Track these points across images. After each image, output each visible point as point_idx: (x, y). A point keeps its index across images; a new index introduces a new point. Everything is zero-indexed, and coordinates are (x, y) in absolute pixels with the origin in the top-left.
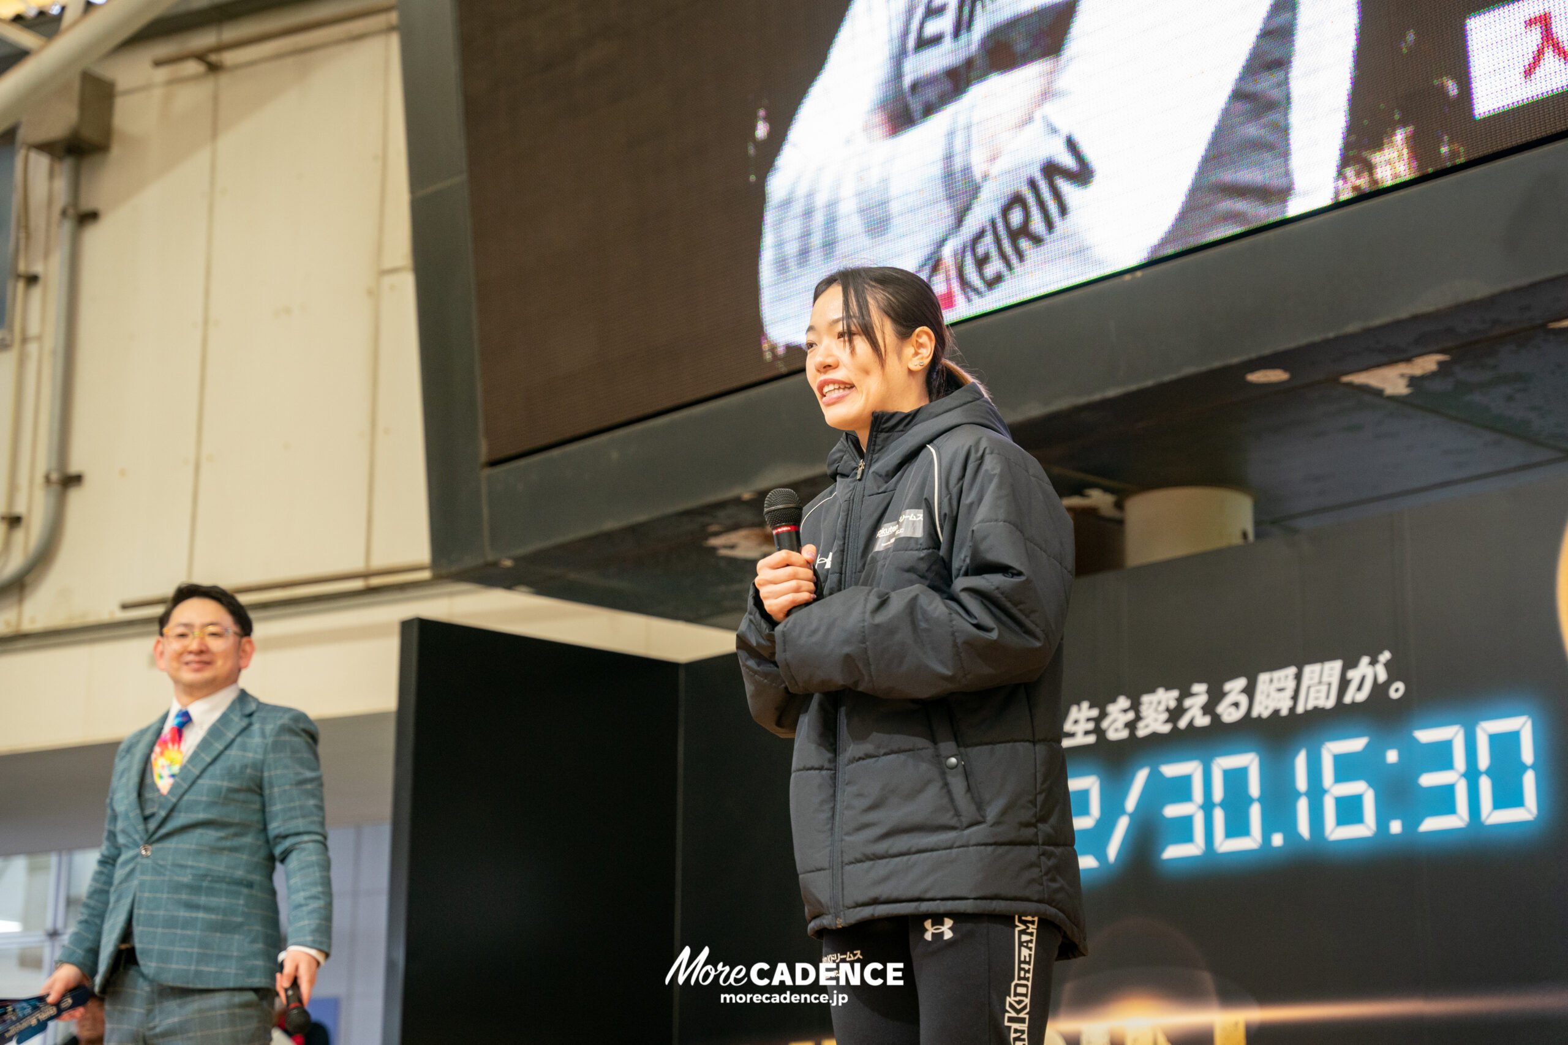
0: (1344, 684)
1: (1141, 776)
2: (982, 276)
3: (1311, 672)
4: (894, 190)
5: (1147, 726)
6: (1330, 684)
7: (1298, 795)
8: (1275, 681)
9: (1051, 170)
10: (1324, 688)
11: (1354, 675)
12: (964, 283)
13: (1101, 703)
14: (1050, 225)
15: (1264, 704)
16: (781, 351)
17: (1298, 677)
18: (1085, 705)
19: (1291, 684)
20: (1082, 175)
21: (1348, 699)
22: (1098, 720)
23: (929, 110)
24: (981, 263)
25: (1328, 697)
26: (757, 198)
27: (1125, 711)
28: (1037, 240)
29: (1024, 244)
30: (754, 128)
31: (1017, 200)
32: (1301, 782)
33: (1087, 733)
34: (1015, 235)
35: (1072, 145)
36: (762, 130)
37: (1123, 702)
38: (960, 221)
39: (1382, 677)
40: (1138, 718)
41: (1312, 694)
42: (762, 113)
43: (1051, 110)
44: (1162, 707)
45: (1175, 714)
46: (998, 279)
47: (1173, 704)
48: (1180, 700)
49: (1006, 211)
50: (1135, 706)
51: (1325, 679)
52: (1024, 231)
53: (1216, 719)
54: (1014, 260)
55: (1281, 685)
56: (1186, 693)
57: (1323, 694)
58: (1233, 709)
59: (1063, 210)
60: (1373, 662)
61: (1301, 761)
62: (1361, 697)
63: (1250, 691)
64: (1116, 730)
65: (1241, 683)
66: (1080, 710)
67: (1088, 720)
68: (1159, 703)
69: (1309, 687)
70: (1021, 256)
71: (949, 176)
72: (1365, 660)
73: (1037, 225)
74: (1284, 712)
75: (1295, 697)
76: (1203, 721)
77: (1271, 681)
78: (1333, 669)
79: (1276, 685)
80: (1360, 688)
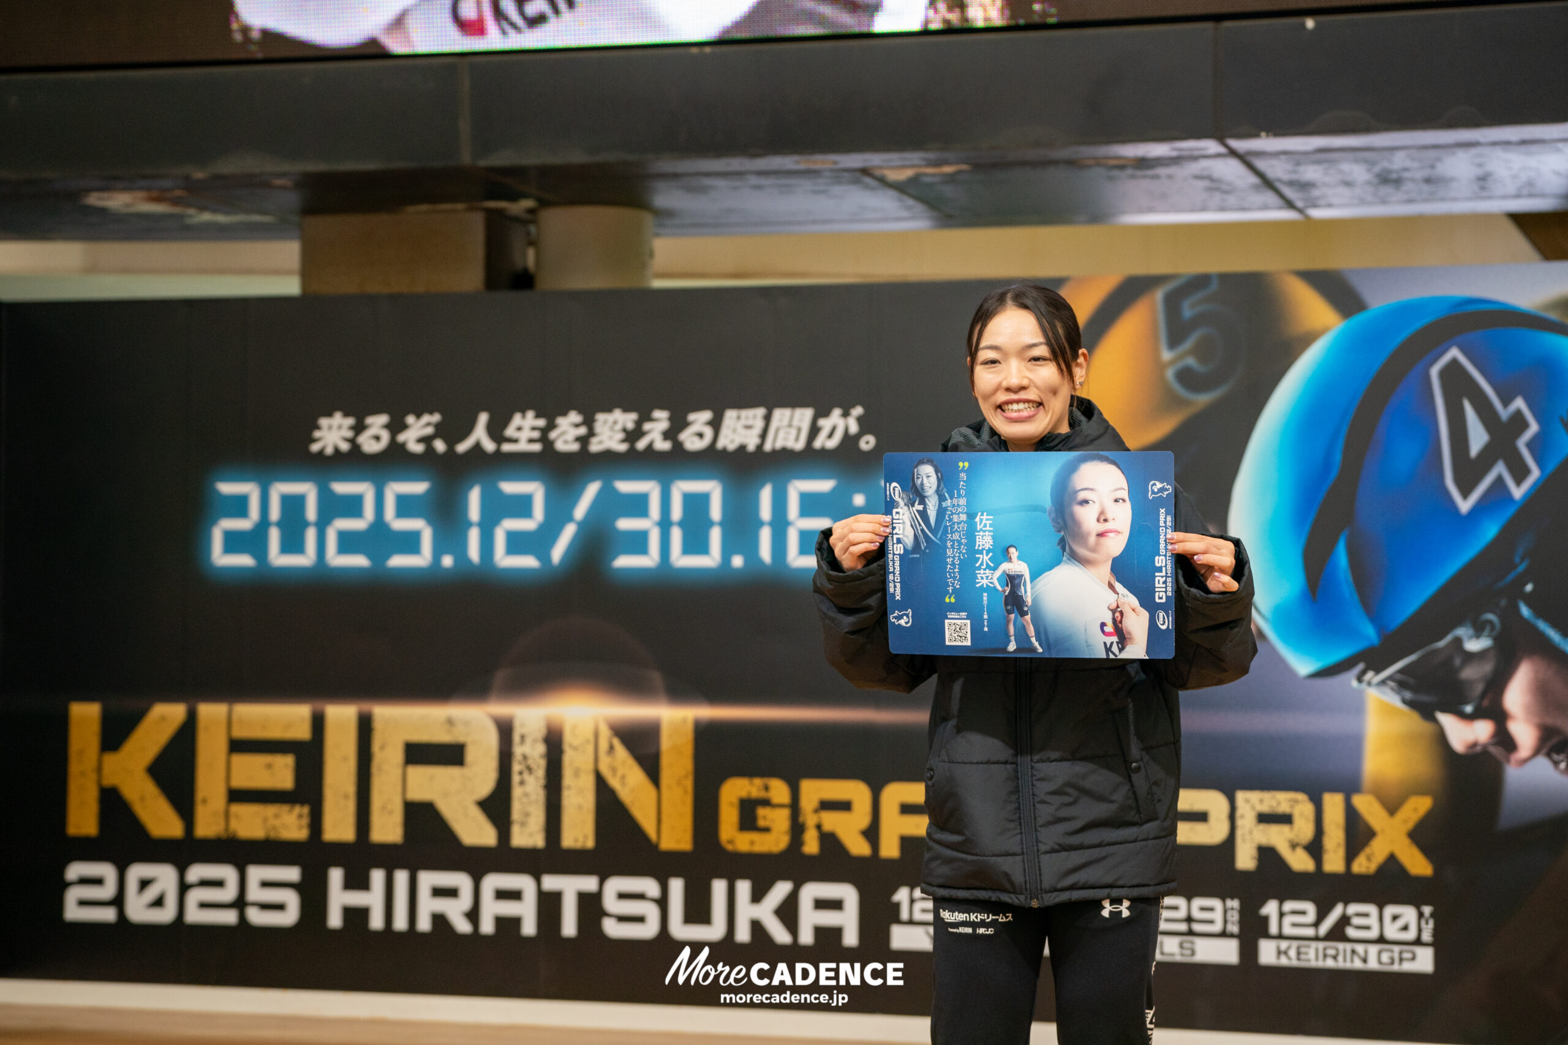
0: (814, 430)
1: (593, 489)
2: (522, 12)
3: (781, 415)
5: (600, 442)
6: (799, 430)
7: (761, 524)
8: (742, 418)
10: (794, 432)
11: (825, 424)
12: (499, 14)
13: (551, 413)
15: (730, 438)
17: (768, 419)
18: (530, 414)
19: (759, 424)
21: (818, 444)
22: (545, 431)
25: (797, 439)
27: (577, 426)
32: (765, 511)
33: (531, 441)
37: (574, 417)
39: (854, 428)
40: (591, 433)
41: (781, 434)
44: (619, 427)
45: (633, 436)
46: (541, 19)
47: (630, 426)
48: (639, 423)
50: (589, 422)
51: (796, 423)
53: (678, 446)
54: (563, 5)
55: (750, 422)
56: (645, 417)
57: (793, 437)
58: (696, 438)
60: (846, 414)
61: (766, 495)
62: (832, 444)
63: (716, 424)
64: (566, 442)
65: (706, 415)
66: (524, 417)
67: (534, 429)
68: (615, 423)
69: (778, 428)
70: (570, 3)
72: (837, 412)
74: (751, 447)
75: (763, 435)
76: (663, 445)
77: (739, 418)
78: (804, 416)
79: (743, 422)
80: (830, 435)
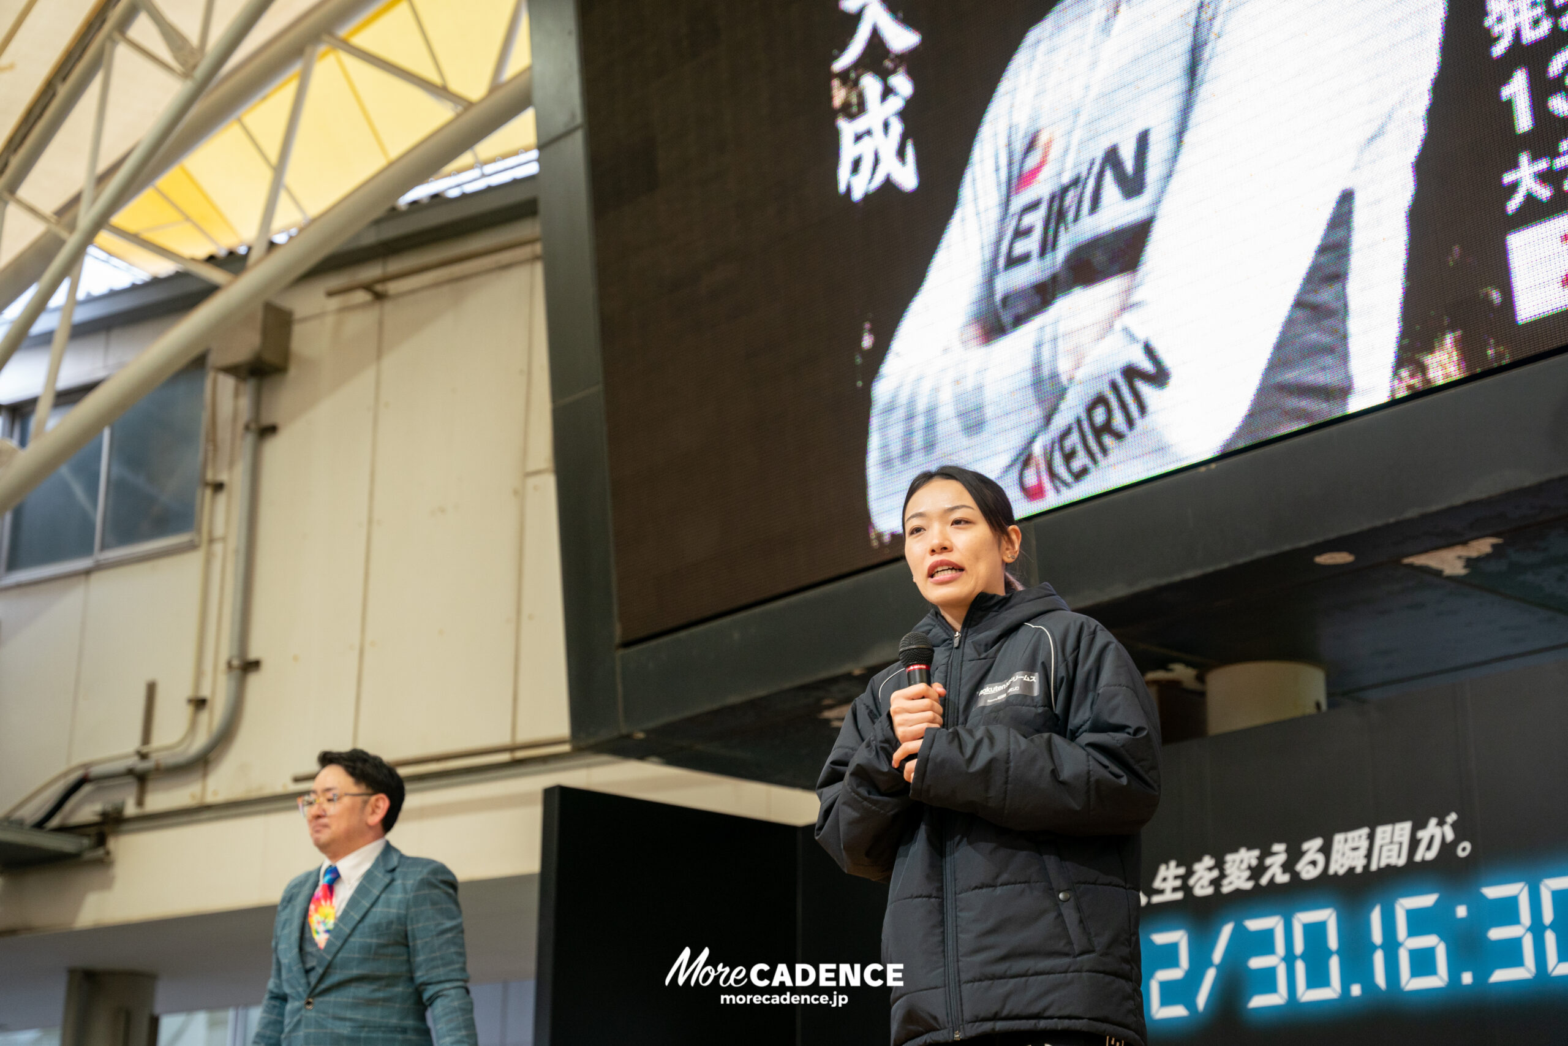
0: (1414, 843)
1: (1227, 930)
2: (1069, 470)
3: (1383, 832)
4: (990, 395)
5: (1231, 883)
6: (1401, 844)
7: (1374, 948)
8: (1350, 840)
9: (1131, 373)
10: (1396, 847)
11: (1424, 835)
12: (1053, 475)
13: (1188, 862)
14: (1130, 423)
15: (1340, 862)
16: (887, 538)
17: (1371, 837)
18: (1173, 864)
19: (1365, 844)
20: (1159, 377)
21: (1418, 858)
22: (1185, 878)
23: (1019, 320)
24: (1069, 457)
25: (1399, 856)
26: (864, 402)
27: (1210, 869)
28: (1119, 436)
29: (1108, 440)
30: (860, 339)
31: (1100, 400)
32: (1377, 937)
33: (1175, 890)
34: (1098, 432)
35: (1149, 351)
36: (867, 342)
37: (1208, 861)
38: (1048, 419)
39: (1450, 836)
40: (1223, 876)
41: (1385, 854)
42: (867, 325)
43: (1129, 319)
44: (1245, 866)
45: (1257, 872)
46: (1084, 471)
47: (1254, 862)
48: (1261, 859)
49: (1090, 409)
50: (1220, 865)
51: (1396, 839)
52: (1107, 428)
53: (1295, 876)
54: (1099, 456)
55: (1355, 845)
56: (1266, 853)
57: (1395, 853)
58: (1310, 867)
59: (1142, 409)
60: (1441, 823)
61: (1376, 916)
62: (1431, 855)
63: (1326, 850)
64: (1202, 887)
65: (1318, 842)
66: (1168, 868)
67: (1176, 877)
68: (1242, 861)
69: (1381, 847)
70: (1104, 451)
71: (1037, 383)
72: (1433, 821)
73: (1119, 421)
74: (1359, 870)
75: (1369, 856)
76: (1283, 878)
77: (1346, 840)
78: (1404, 829)
79: (1350, 844)
80: (1429, 847)
